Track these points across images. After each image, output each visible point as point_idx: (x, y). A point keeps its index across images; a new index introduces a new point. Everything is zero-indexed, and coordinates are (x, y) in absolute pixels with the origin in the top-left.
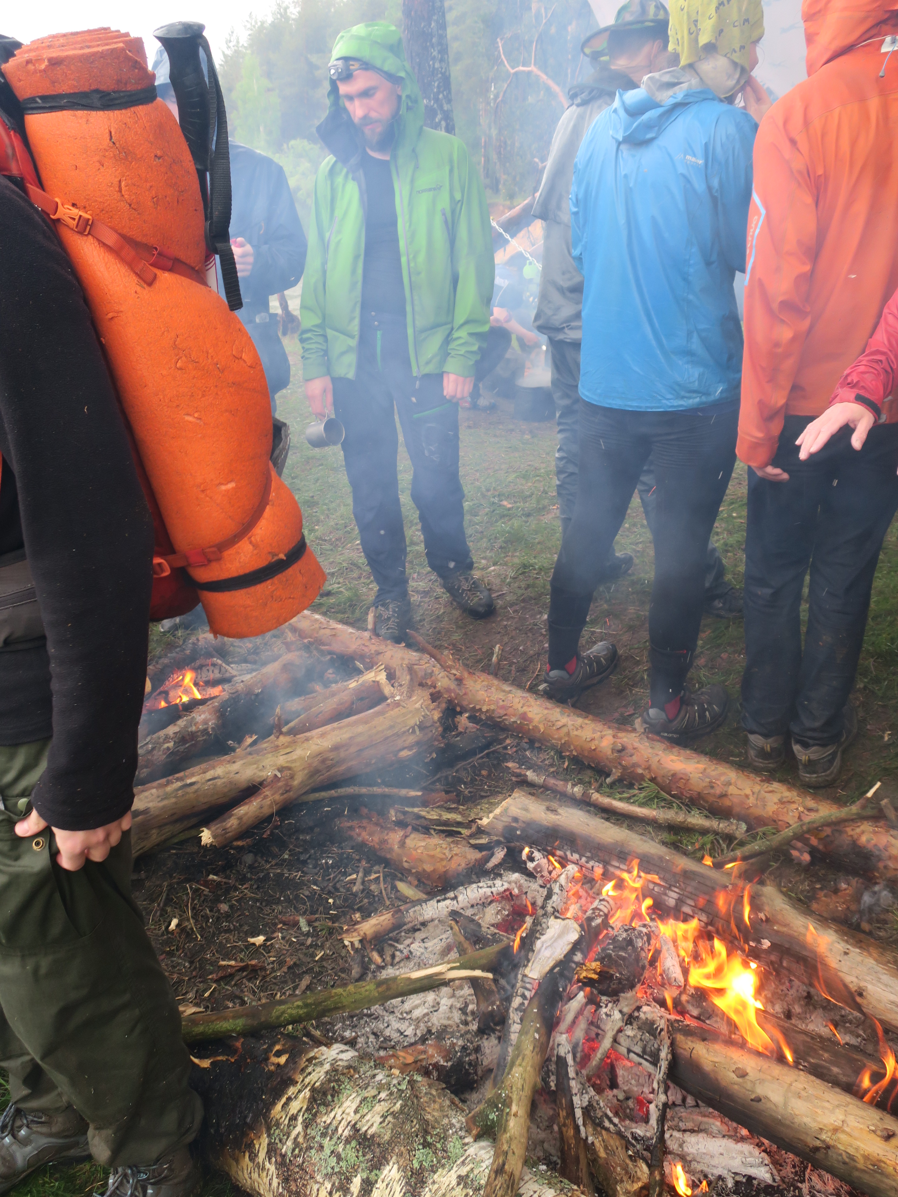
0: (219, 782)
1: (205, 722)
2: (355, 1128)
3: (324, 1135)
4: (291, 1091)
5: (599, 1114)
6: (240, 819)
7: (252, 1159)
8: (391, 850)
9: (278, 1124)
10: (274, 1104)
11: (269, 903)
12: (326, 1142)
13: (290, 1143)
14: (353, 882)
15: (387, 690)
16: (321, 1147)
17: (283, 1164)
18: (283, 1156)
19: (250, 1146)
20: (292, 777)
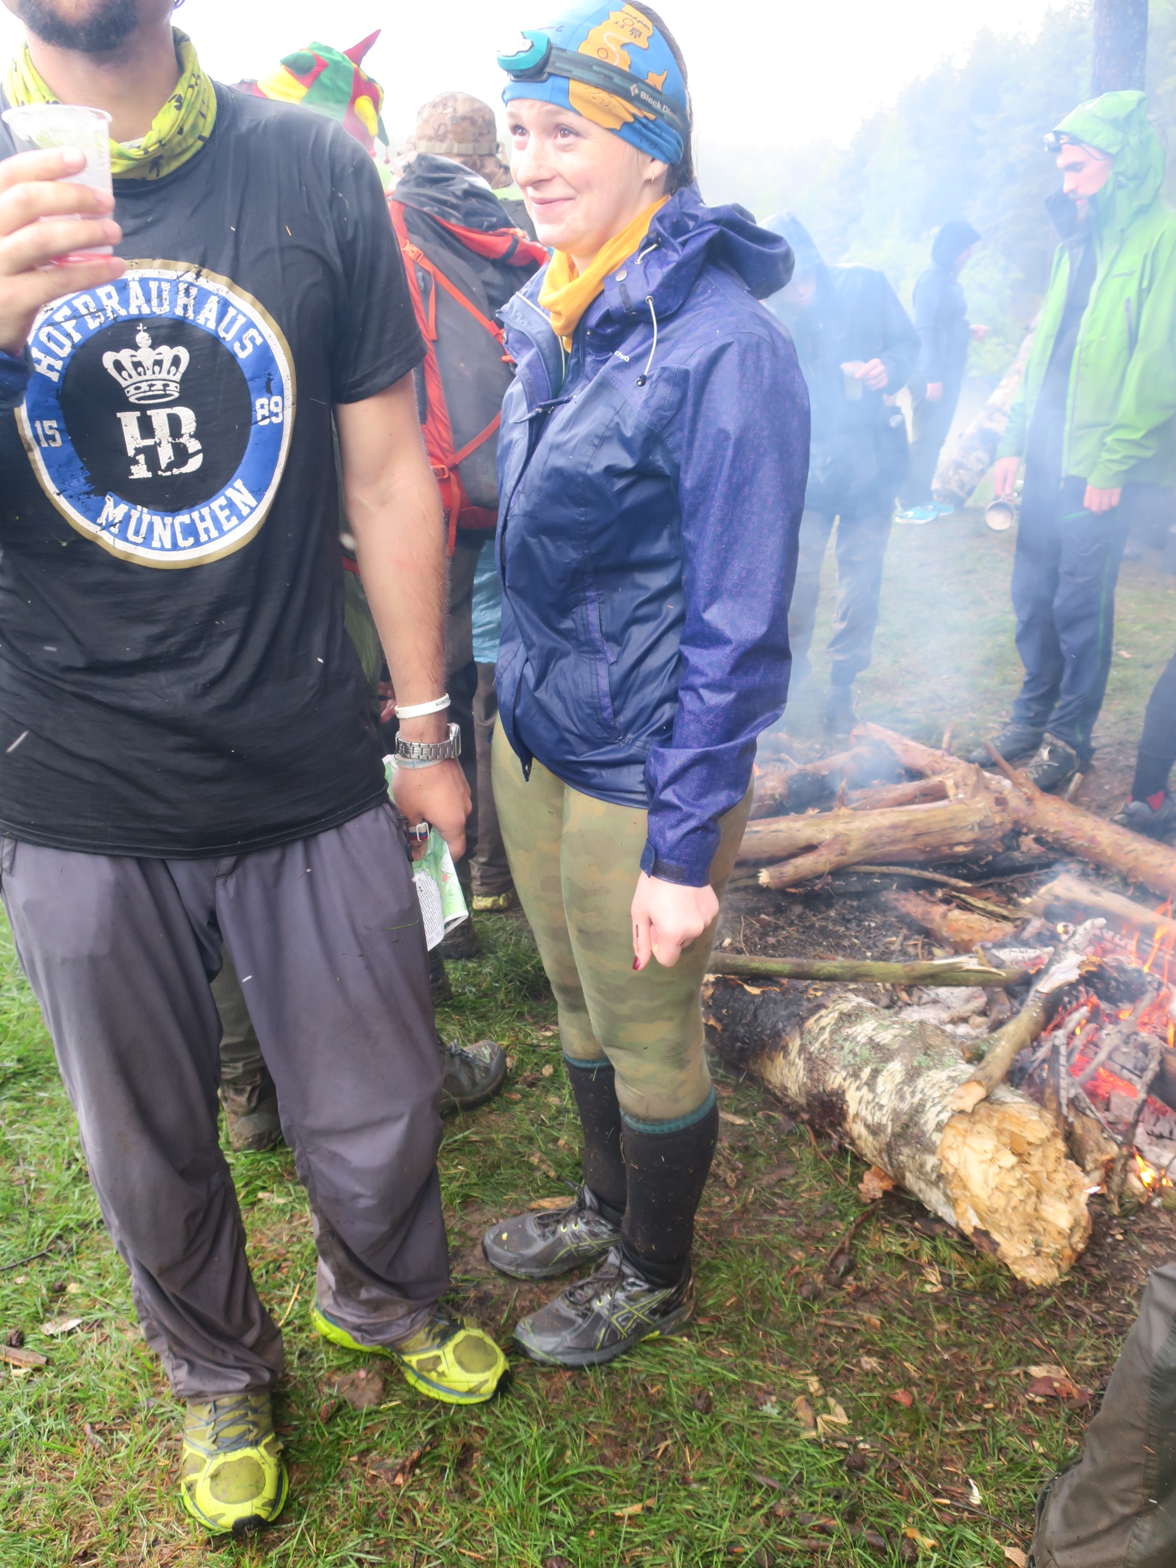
0: (781, 835)
1: (774, 788)
2: (871, 1039)
3: (845, 1040)
4: (823, 1012)
5: (1083, 1105)
6: (796, 867)
7: (785, 1057)
8: (932, 921)
9: (809, 1032)
10: (808, 1018)
11: (811, 944)
12: (847, 1045)
13: (817, 1045)
14: (892, 943)
15: (951, 792)
16: (842, 1048)
17: (810, 1059)
18: (811, 1054)
19: (785, 1049)
20: (848, 843)
